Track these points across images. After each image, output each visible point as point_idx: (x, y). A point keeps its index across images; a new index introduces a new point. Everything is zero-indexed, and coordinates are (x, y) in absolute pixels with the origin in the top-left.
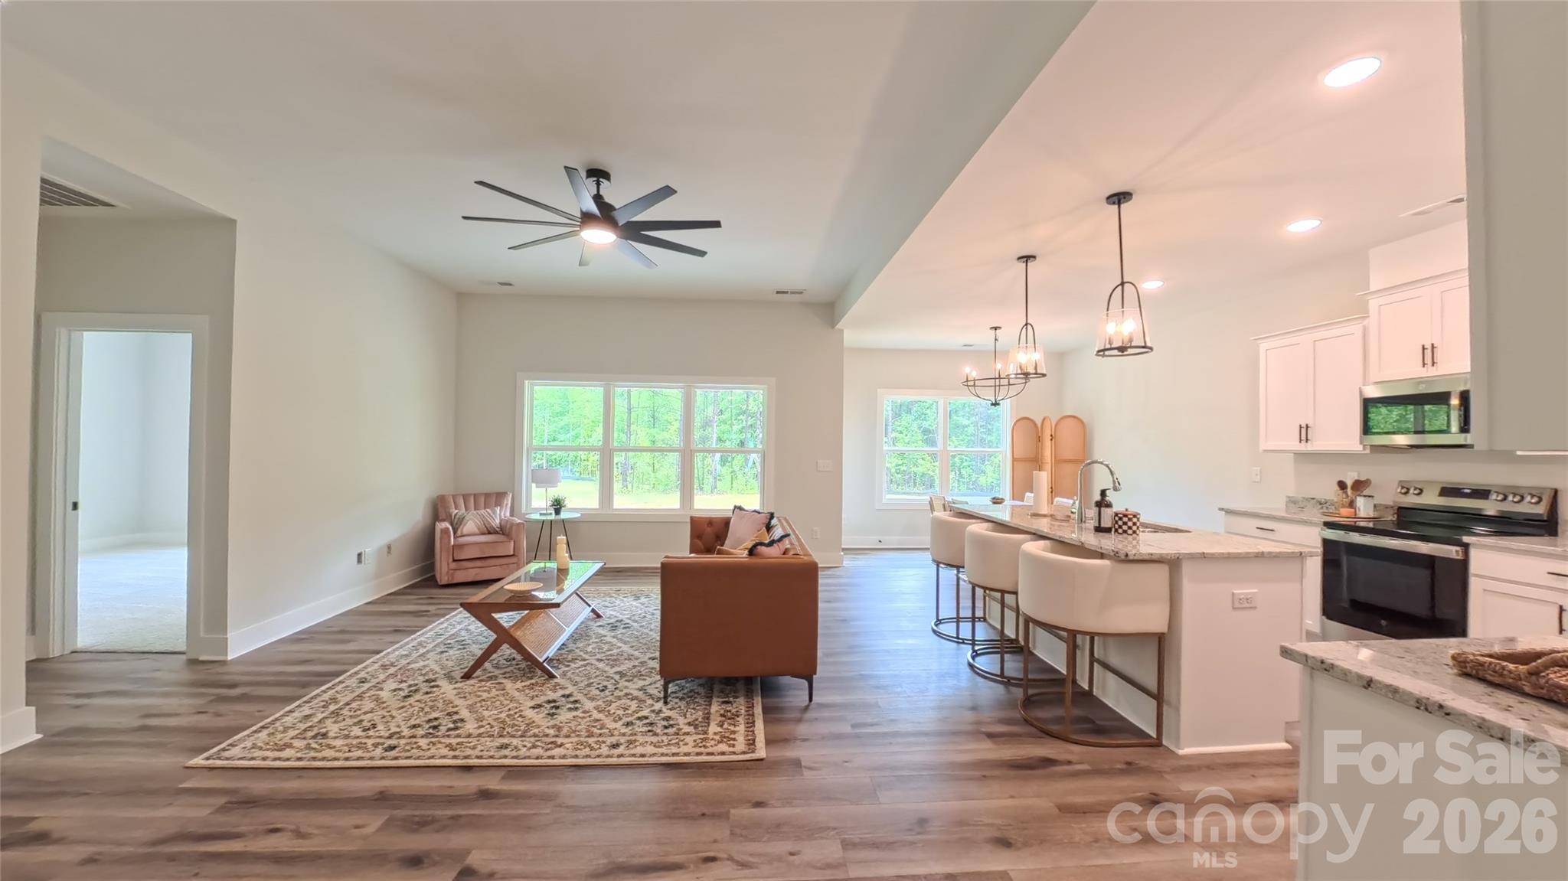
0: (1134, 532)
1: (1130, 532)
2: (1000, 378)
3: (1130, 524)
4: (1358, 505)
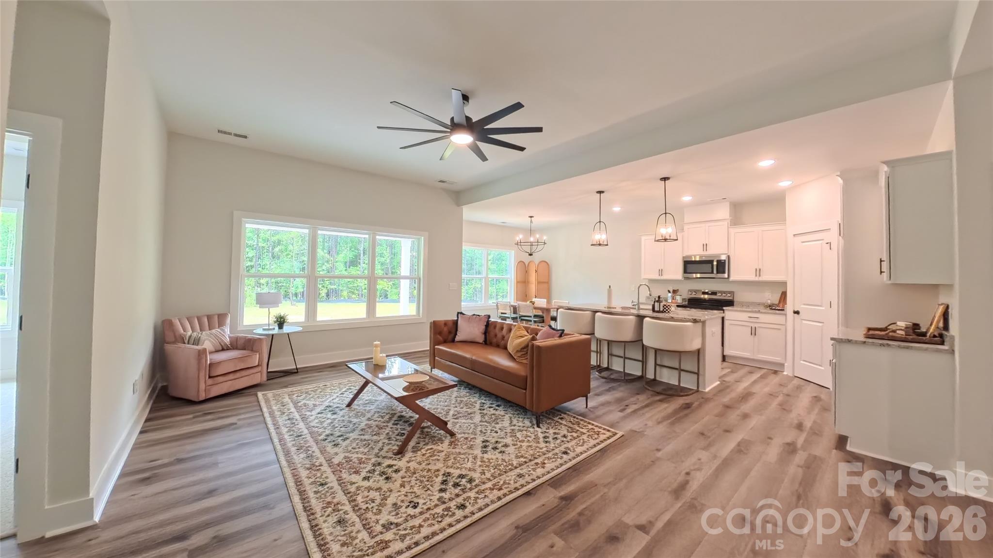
0: (669, 312)
1: (667, 312)
2: (538, 242)
3: (667, 309)
4: (677, 299)
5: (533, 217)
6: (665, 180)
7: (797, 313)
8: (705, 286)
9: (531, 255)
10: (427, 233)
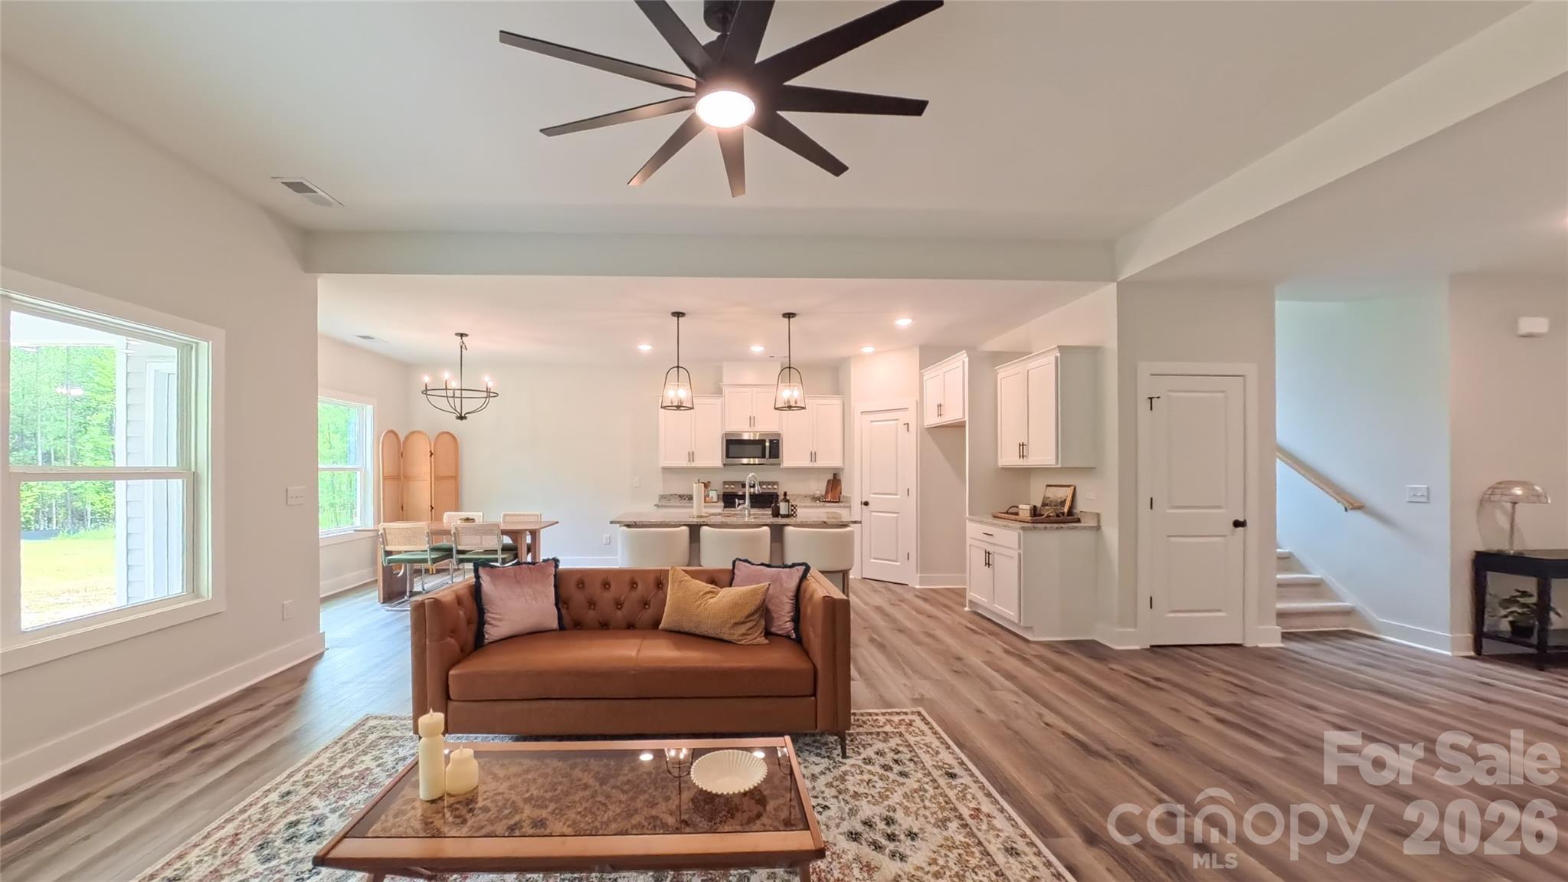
4: (711, 495)
5: (467, 335)
6: (789, 318)
7: (866, 504)
8: (752, 475)
9: (461, 418)
10: (221, 333)
